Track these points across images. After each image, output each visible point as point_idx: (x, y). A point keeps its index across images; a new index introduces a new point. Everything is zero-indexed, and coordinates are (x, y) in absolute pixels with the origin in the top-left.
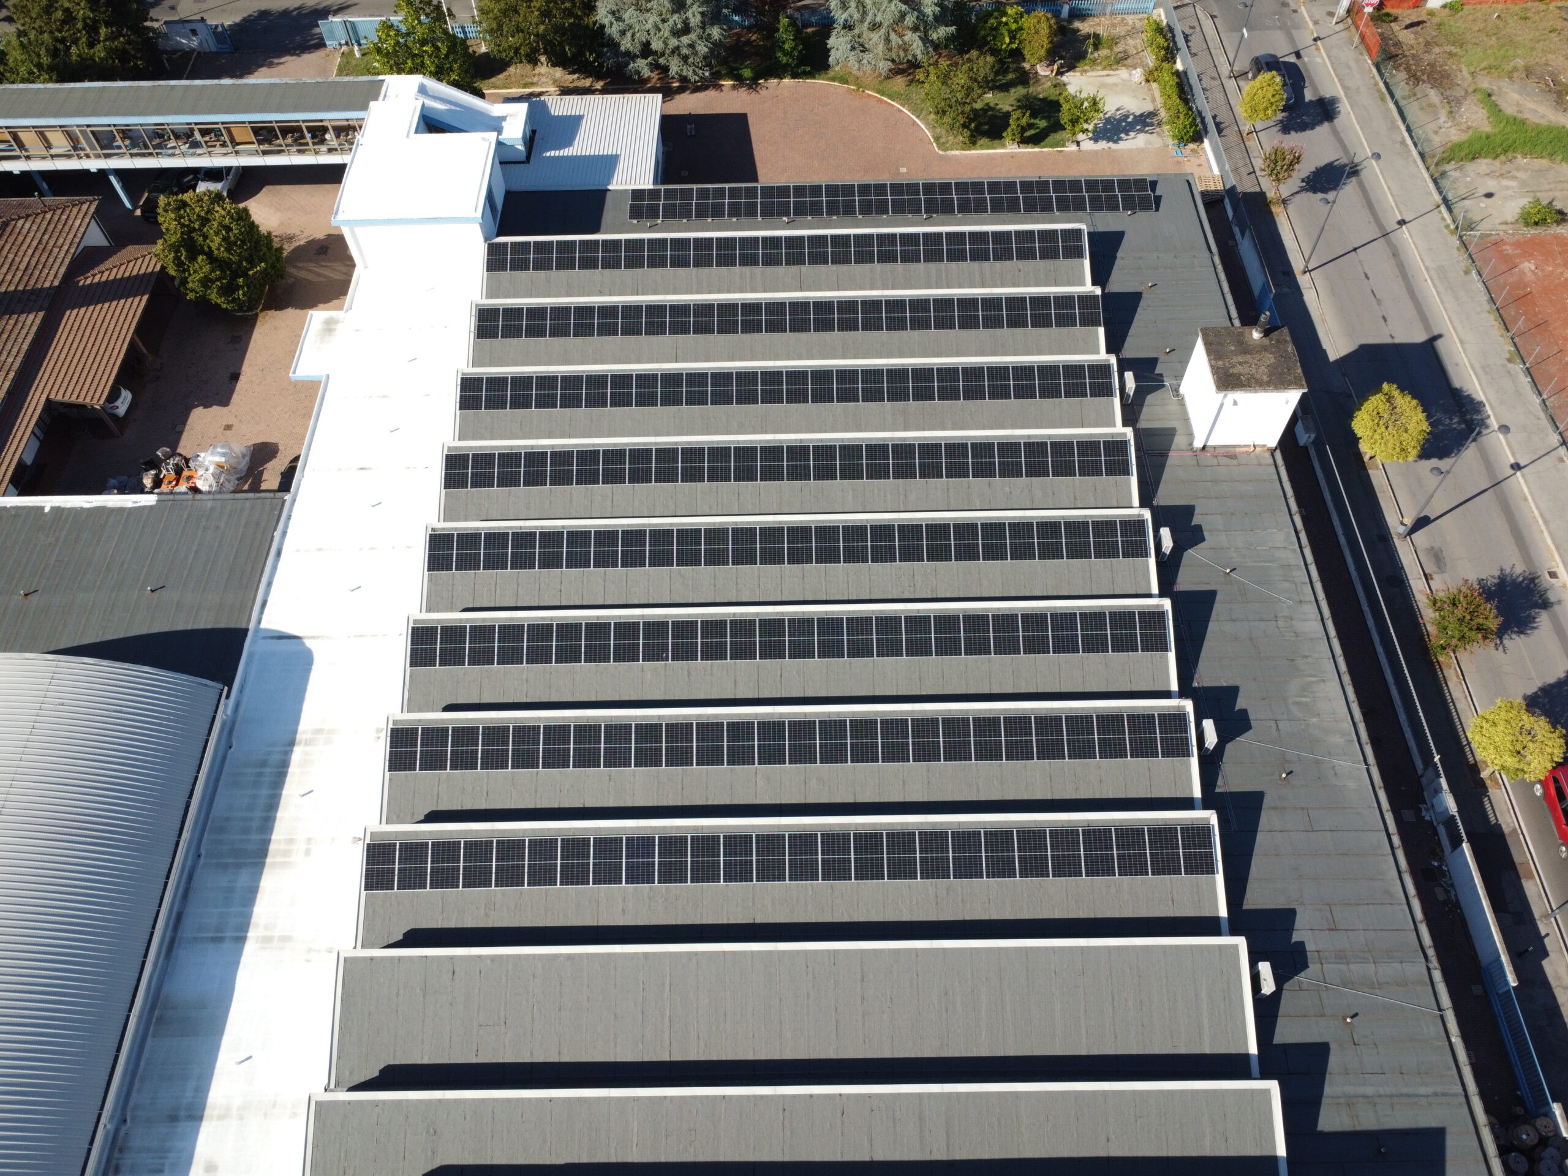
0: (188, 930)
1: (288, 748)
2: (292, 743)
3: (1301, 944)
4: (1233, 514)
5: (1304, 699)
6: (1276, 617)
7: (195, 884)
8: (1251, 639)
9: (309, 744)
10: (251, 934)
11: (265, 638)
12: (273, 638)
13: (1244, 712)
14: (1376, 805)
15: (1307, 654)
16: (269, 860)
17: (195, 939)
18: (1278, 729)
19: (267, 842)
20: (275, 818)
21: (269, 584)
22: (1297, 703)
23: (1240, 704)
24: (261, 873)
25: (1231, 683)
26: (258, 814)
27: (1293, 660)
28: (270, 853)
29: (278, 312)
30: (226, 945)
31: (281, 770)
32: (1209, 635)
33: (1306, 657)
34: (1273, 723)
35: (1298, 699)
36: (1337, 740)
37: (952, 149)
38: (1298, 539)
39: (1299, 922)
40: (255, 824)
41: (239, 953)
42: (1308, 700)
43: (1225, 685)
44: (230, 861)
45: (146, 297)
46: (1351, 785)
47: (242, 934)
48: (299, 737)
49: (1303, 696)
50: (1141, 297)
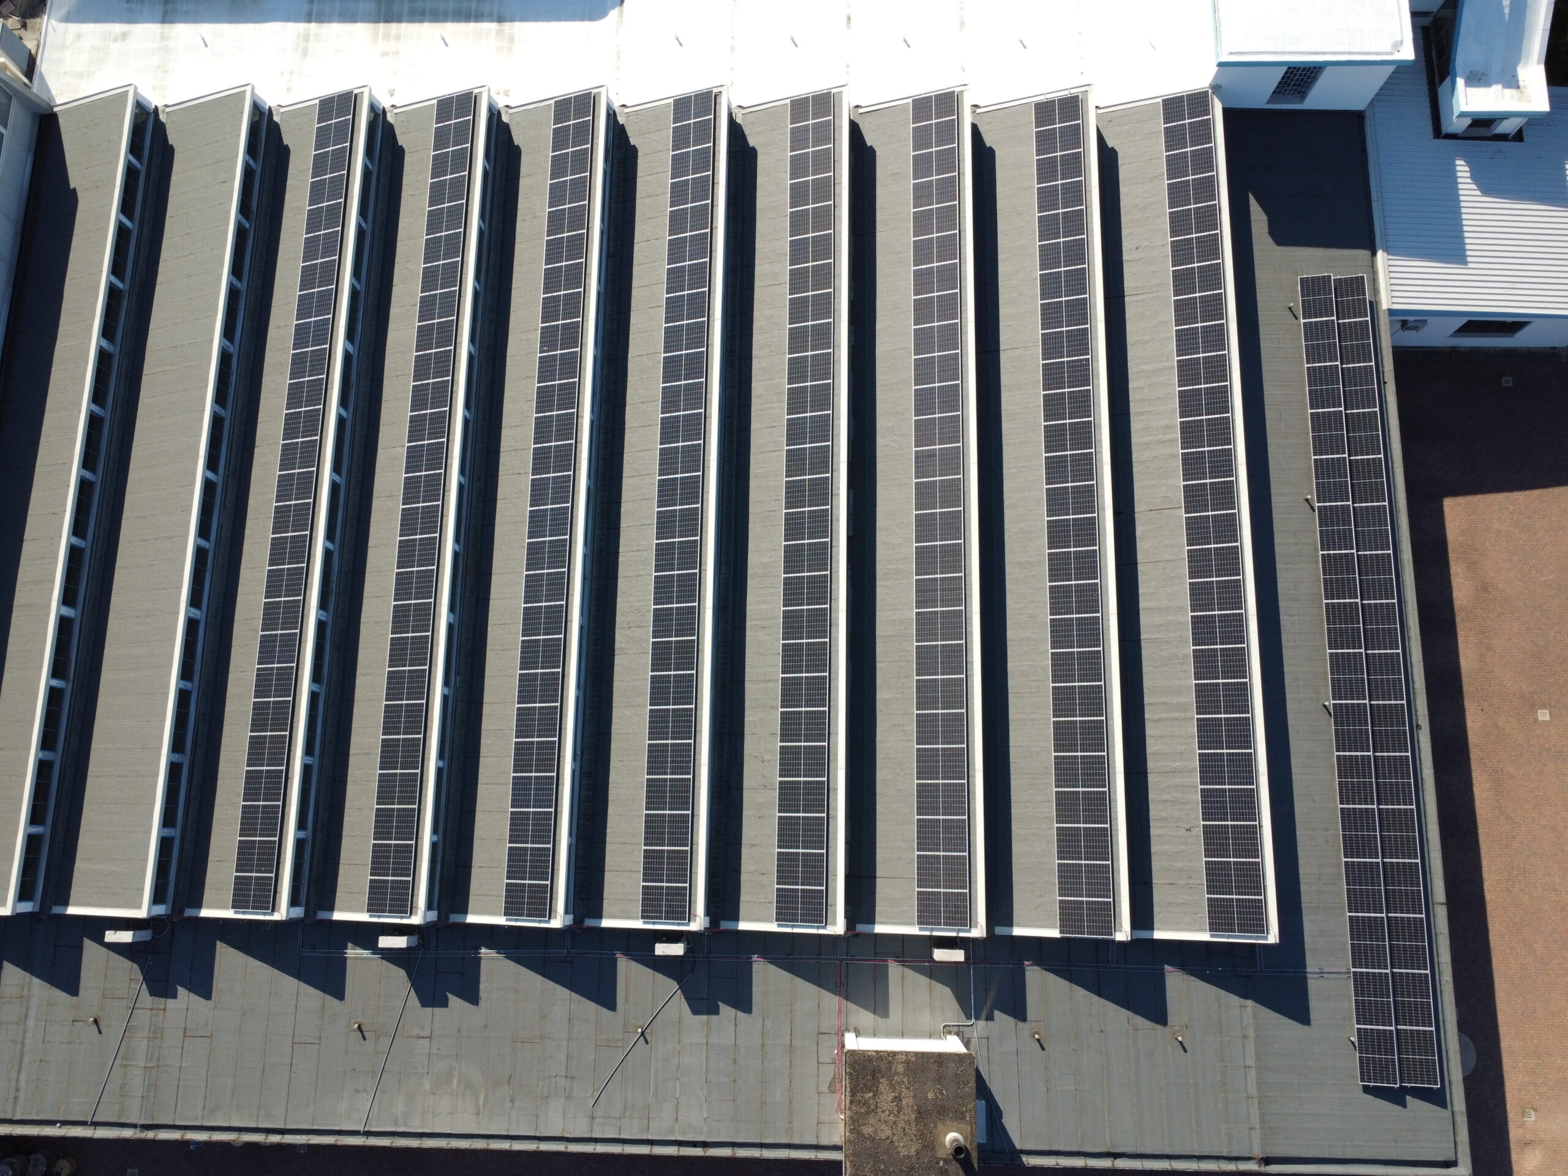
1: (495, 16)
2: (500, 20)
3: (174, 996)
4: (735, 1062)
5: (455, 1081)
8: (542, 1037)
9: (498, 34)
10: (313, 26)
13: (444, 1004)
14: (315, 1127)
15: (517, 1104)
18: (419, 1037)
22: (451, 1070)
23: (455, 1002)
24: (369, 22)
25: (483, 994)
27: (509, 1083)
28: (387, 25)
30: (306, 7)
31: (473, 14)
32: (551, 984)
33: (512, 1101)
34: (426, 1033)
35: (456, 1073)
36: (399, 1108)
38: (695, 1144)
41: (297, 20)
42: (454, 1086)
43: (482, 987)
46: (342, 1106)
47: (314, 16)
48: (507, 26)
49: (459, 1082)
50: (1157, 1022)
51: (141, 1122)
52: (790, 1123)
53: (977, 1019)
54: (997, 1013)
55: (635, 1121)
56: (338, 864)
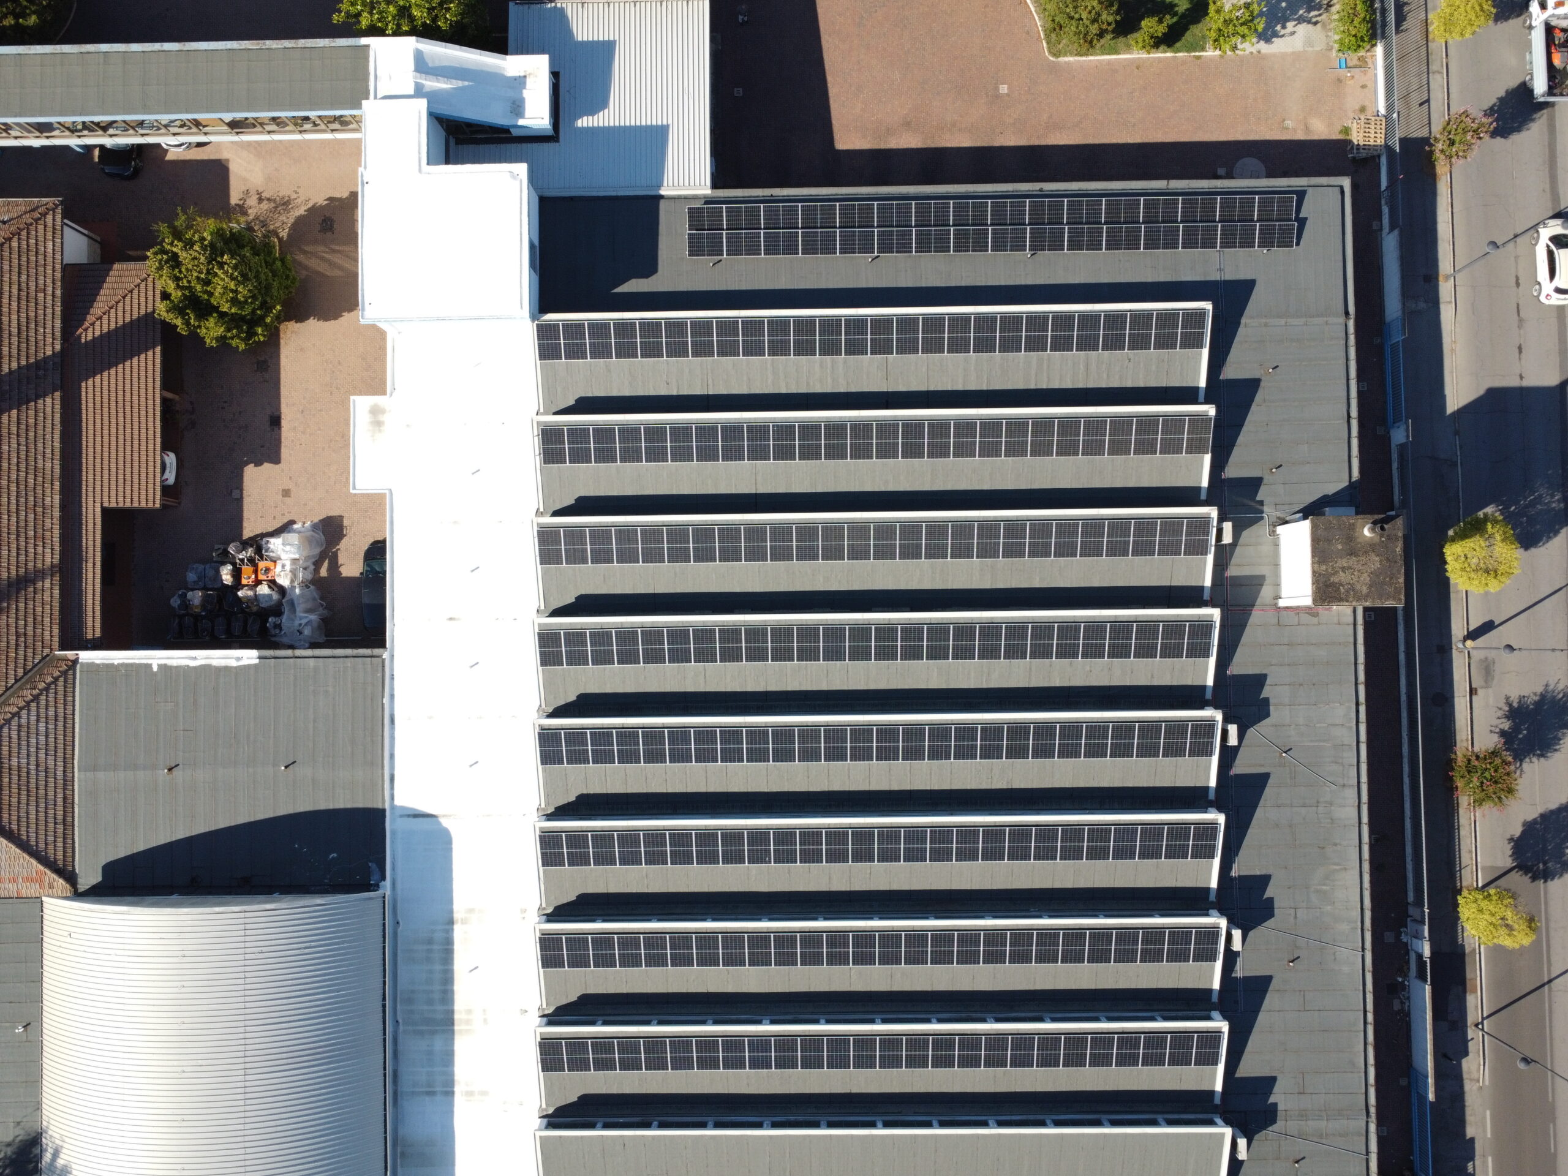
0: (405, 1086)
1: (447, 927)
2: (451, 922)
3: (1275, 1105)
4: (1301, 685)
5: (1324, 888)
6: (1318, 802)
7: (400, 1048)
8: (1290, 826)
9: (466, 923)
10: (457, 1089)
11: (401, 816)
12: (409, 816)
13: (1271, 900)
14: (1361, 988)
15: (1338, 841)
16: (456, 1028)
17: (413, 1093)
18: (1296, 917)
19: (452, 1012)
20: (452, 992)
21: (392, 756)
22: (1317, 891)
23: (1269, 893)
24: (453, 1039)
25: (1263, 872)
26: (437, 987)
27: (1323, 848)
28: (456, 1022)
29: (299, 325)
30: (439, 1098)
31: (446, 947)
32: (1254, 822)
33: (1336, 845)
34: (1292, 911)
35: (1319, 887)
36: (1344, 927)
37: (1065, 55)
38: (1357, 711)
39: (1277, 1088)
40: (437, 996)
41: (451, 1104)
42: (1328, 888)
43: (1258, 873)
44: (424, 1028)
45: (158, 350)
46: (1346, 969)
47: (449, 1089)
48: (457, 915)
49: (1324, 885)
50: (1258, 386)
51: (1365, 1117)
52: (1340, 644)
53: (1262, 512)
54: (1258, 498)
55: (1345, 754)
56: (1178, 989)
